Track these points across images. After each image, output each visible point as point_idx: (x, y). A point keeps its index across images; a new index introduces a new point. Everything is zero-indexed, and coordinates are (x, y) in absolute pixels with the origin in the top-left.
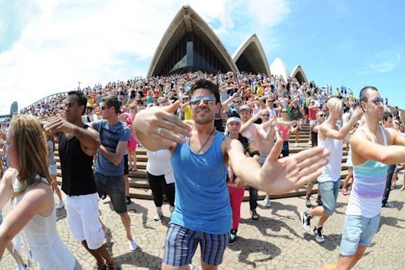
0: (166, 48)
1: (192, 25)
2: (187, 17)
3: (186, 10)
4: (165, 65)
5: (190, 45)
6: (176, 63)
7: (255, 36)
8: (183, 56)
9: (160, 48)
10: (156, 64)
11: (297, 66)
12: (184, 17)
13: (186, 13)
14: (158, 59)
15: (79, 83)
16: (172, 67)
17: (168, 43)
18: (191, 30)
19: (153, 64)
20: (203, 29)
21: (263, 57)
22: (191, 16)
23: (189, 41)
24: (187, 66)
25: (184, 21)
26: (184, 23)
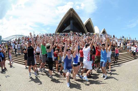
1: (72, 16)
2: (72, 12)
3: (72, 10)
4: (62, 29)
7: (90, 19)
9: (61, 22)
10: (59, 28)
14: (60, 26)
19: (58, 28)
20: (76, 16)
21: (92, 26)
23: (71, 20)
24: (71, 29)
25: (70, 13)
26: (70, 14)
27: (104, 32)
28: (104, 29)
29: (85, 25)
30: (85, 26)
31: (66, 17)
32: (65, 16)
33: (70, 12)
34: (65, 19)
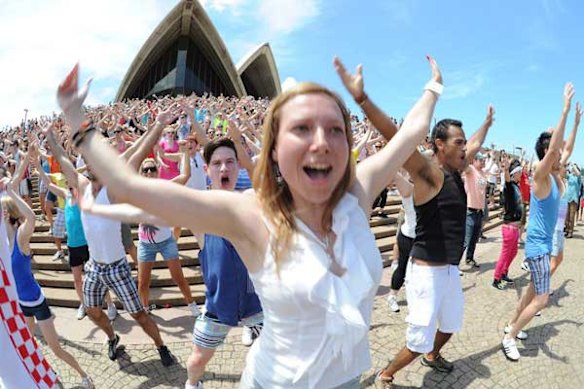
0: (147, 59)
1: (191, 26)
2: (188, 13)
3: (189, 3)
4: (142, 84)
5: (182, 55)
6: (158, 80)
7: (267, 45)
8: (171, 69)
9: (138, 58)
10: (129, 82)
12: (184, 13)
13: (188, 7)
14: (134, 75)
15: (26, 111)
16: (152, 87)
17: (152, 52)
18: (187, 33)
19: (125, 83)
20: (206, 33)
21: (274, 74)
22: (194, 12)
23: (181, 49)
24: (176, 88)
25: (181, 19)
26: (180, 24)
29: (239, 74)
30: (242, 76)
31: (164, 34)
32: (157, 33)
33: (182, 12)
34: (159, 43)
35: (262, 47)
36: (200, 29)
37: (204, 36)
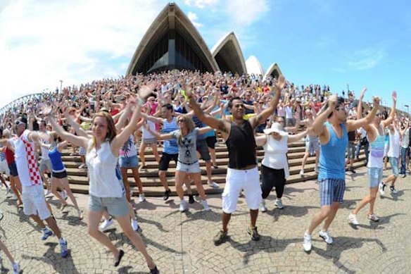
0: (147, 46)
1: (176, 23)
2: (172, 14)
3: (172, 7)
4: (146, 62)
5: (172, 43)
6: (156, 60)
7: (233, 34)
8: (165, 53)
9: (141, 46)
11: (274, 64)
12: (169, 15)
13: (172, 10)
15: (61, 81)
16: (153, 65)
18: (174, 27)
20: (186, 28)
21: (239, 54)
22: (176, 14)
23: (171, 39)
24: (169, 65)
25: (168, 18)
26: (167, 21)
27: (275, 74)
28: (276, 65)
29: (213, 56)
30: (215, 57)
33: (167, 13)
35: (229, 35)
36: (181, 24)
37: (185, 30)
